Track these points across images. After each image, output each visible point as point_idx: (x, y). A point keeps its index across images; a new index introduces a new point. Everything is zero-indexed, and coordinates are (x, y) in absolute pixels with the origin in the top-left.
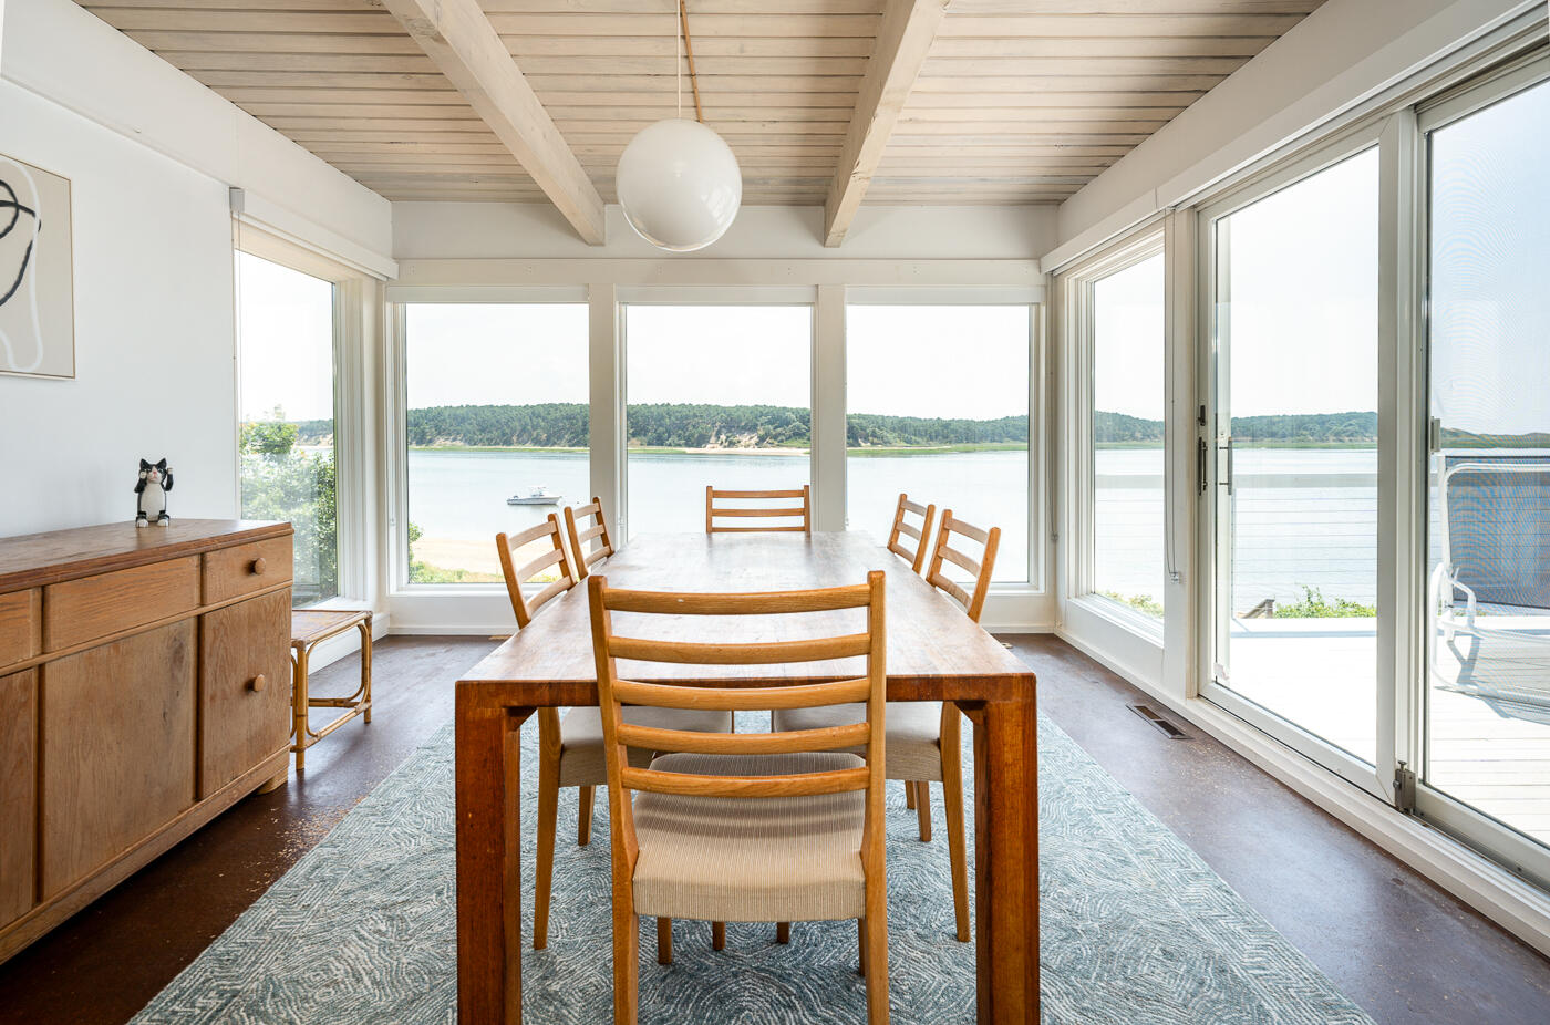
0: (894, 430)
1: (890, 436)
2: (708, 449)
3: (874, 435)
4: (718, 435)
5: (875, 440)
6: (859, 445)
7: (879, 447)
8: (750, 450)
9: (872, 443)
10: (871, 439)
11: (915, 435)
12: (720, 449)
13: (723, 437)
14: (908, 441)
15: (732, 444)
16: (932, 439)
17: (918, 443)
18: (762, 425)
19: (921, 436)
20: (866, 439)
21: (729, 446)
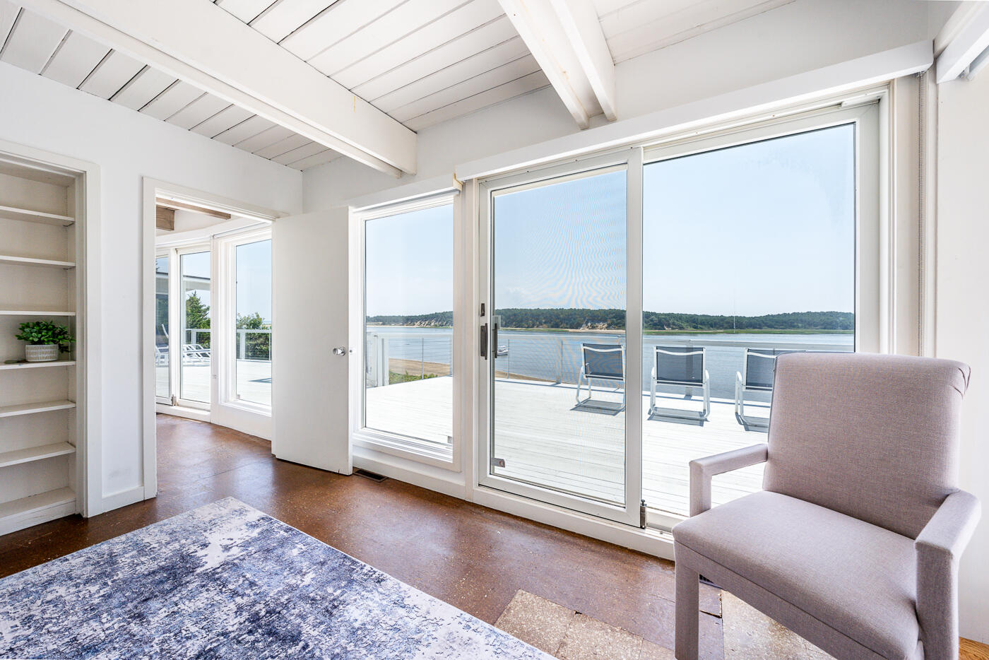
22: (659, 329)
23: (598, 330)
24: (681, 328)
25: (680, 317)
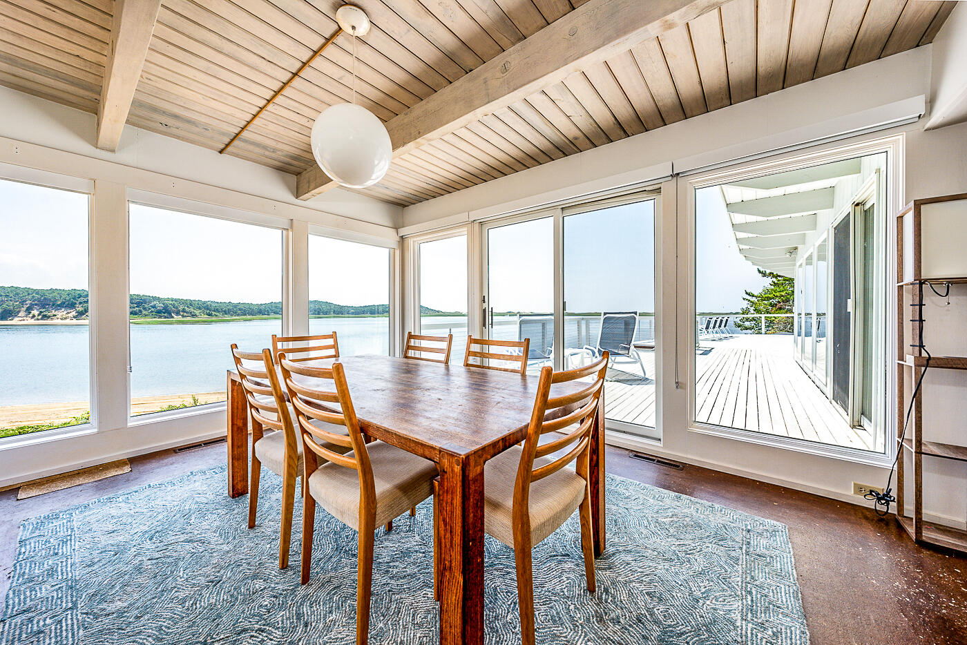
0: (200, 308)
1: (197, 312)
2: (16, 321)
3: (184, 311)
4: (29, 310)
5: (185, 314)
6: (173, 317)
7: (189, 319)
8: (68, 321)
9: (183, 316)
10: (182, 313)
11: (214, 311)
12: (32, 321)
13: (35, 312)
14: (210, 315)
15: (45, 317)
16: (226, 314)
17: (217, 316)
18: (80, 303)
19: (219, 312)
20: (178, 313)
21: (42, 319)
22: (165, 317)
23: (55, 321)
24: (194, 316)
25: (190, 303)
